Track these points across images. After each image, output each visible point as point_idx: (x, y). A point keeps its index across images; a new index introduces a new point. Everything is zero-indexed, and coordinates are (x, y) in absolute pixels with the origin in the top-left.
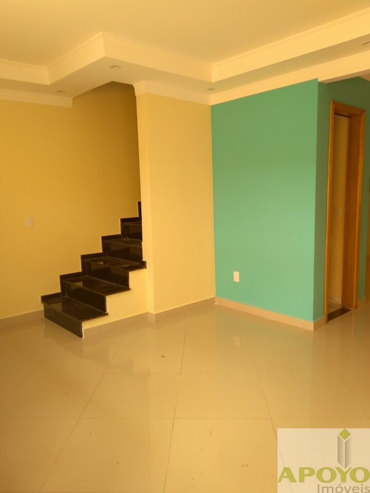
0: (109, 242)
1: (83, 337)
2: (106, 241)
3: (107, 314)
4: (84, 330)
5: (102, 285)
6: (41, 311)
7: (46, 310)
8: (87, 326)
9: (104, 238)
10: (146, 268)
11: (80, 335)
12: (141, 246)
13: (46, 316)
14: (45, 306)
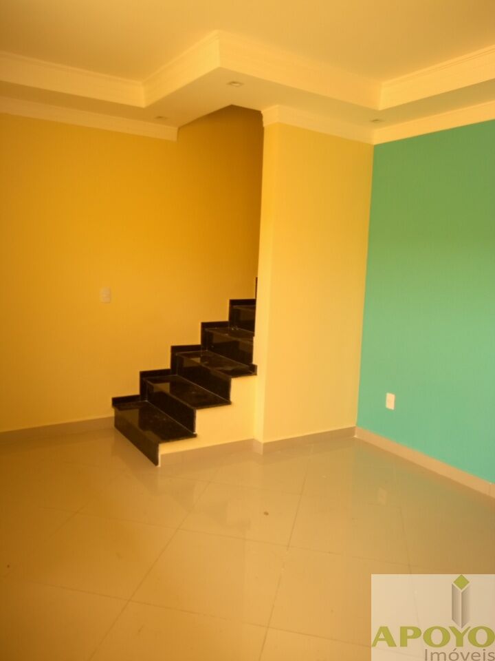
0: (211, 331)
1: (159, 465)
2: (206, 330)
3: (195, 436)
4: (162, 456)
5: (193, 393)
6: (109, 418)
7: (117, 418)
8: (165, 449)
9: (204, 325)
10: (256, 374)
11: (155, 462)
12: (252, 341)
13: (117, 426)
14: (116, 413)
